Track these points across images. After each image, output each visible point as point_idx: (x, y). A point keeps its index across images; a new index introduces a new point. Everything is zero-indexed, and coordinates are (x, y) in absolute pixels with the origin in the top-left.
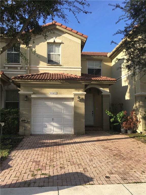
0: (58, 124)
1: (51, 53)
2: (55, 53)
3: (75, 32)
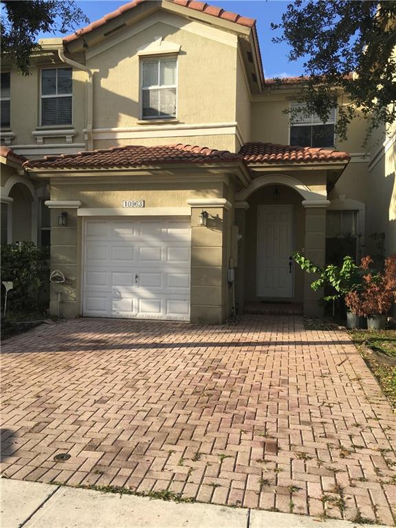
0: (149, 290)
1: (150, 86)
2: (163, 87)
3: (214, 13)
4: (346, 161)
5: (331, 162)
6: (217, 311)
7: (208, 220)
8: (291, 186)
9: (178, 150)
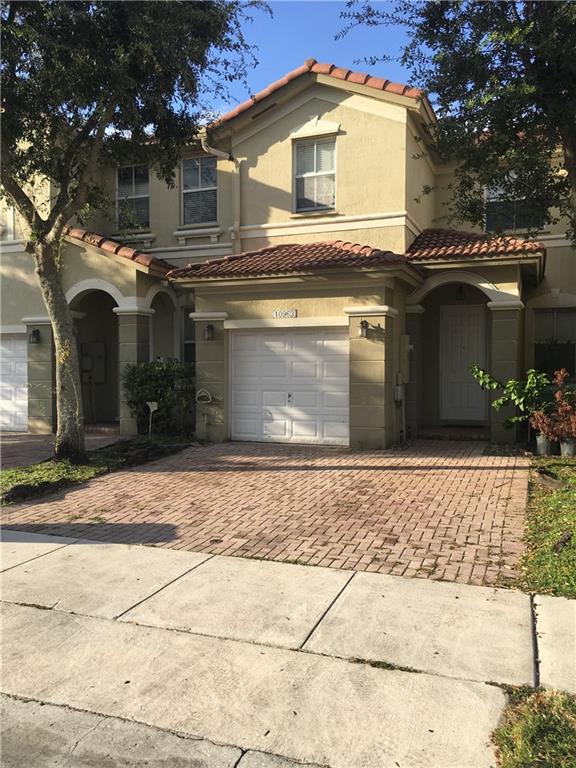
0: (303, 410)
2: (319, 173)
3: (377, 86)
4: (540, 254)
5: (521, 255)
6: (380, 434)
7: (368, 330)
8: (472, 284)
9: (336, 248)
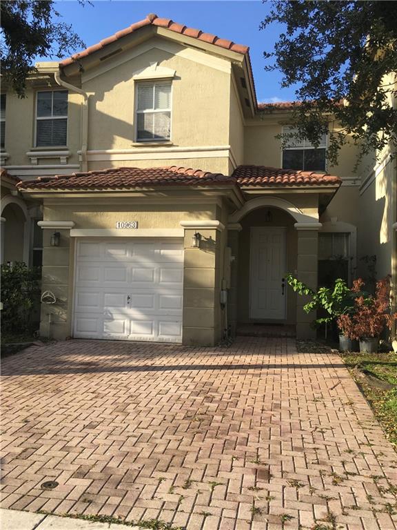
0: (141, 311)
1: (145, 109)
2: (157, 110)
3: (208, 41)
4: (337, 185)
5: (322, 186)
6: (210, 334)
7: (201, 242)
8: (285, 209)
9: (172, 172)
